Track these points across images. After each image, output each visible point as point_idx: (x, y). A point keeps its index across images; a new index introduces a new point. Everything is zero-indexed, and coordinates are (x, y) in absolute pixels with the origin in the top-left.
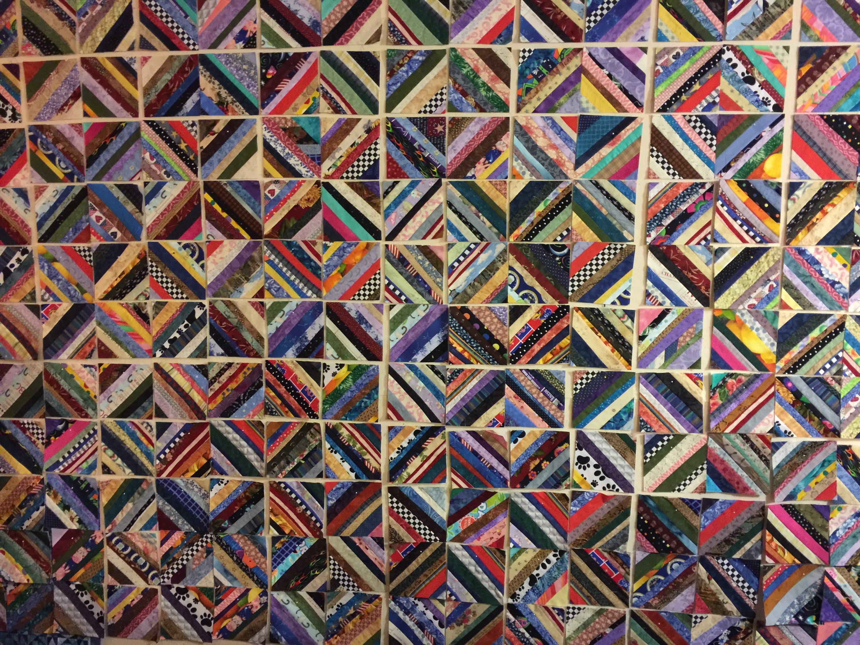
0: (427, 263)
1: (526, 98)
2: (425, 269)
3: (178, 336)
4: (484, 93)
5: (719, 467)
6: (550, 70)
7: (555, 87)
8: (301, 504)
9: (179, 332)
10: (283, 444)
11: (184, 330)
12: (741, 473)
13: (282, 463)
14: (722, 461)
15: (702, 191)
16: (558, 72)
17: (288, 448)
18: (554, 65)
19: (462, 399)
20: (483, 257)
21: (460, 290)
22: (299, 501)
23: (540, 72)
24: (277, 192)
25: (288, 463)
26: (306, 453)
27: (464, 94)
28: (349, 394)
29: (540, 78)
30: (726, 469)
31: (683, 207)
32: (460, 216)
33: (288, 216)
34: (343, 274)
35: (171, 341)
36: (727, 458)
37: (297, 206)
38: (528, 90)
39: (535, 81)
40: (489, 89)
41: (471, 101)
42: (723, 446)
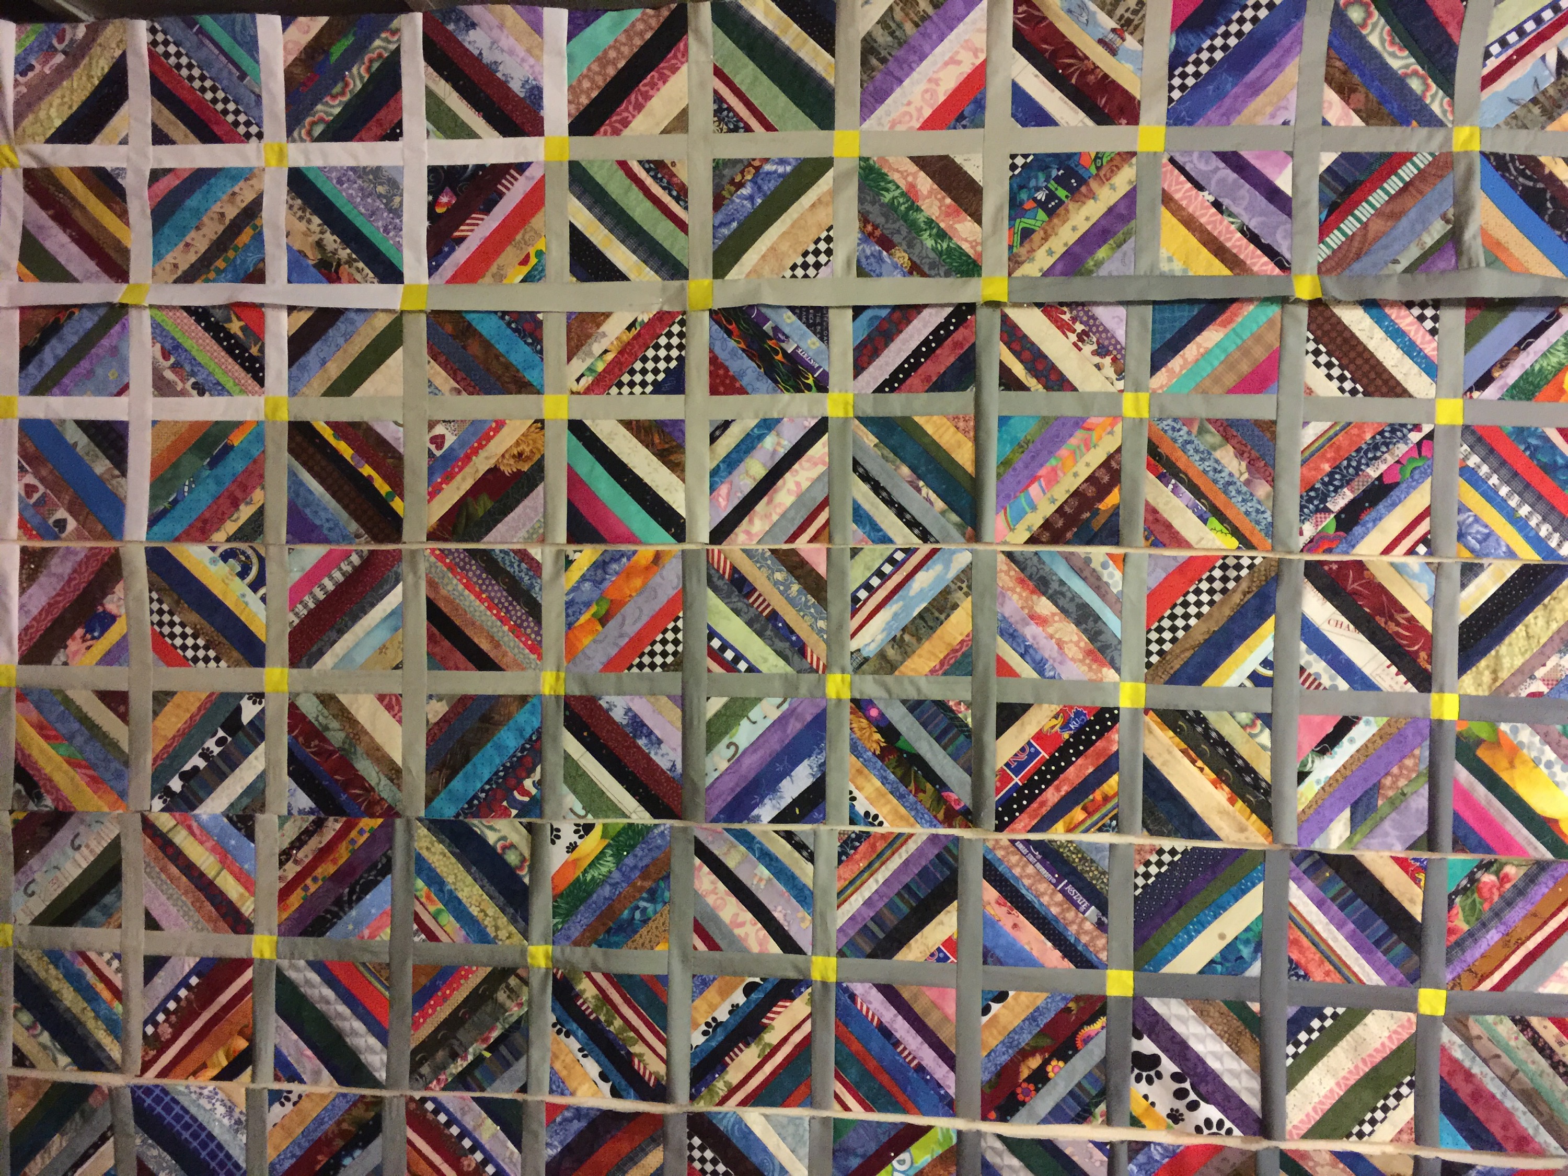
0: (796, 587)
1: (1023, 251)
2: (791, 601)
3: (202, 764)
4: (930, 243)
5: (1464, 1092)
6: (1073, 192)
7: (1084, 227)
8: (473, 1149)
9: (206, 755)
10: (443, 1012)
11: (216, 750)
12: (1512, 1103)
13: (441, 1055)
14: (1469, 1076)
15: (1415, 437)
16: (1092, 195)
17: (453, 1023)
18: (1082, 181)
19: (868, 903)
20: (923, 580)
21: (870, 651)
22: (467, 1141)
23: (1051, 196)
24: (450, 440)
25: (454, 1056)
26: (495, 1034)
27: (887, 244)
28: (606, 891)
29: (1052, 207)
30: (1480, 1094)
31: (1373, 472)
32: (877, 488)
33: (474, 492)
34: (603, 620)
35: (184, 776)
36: (1477, 1068)
37: (494, 471)
38: (1027, 234)
39: (1042, 215)
40: (942, 235)
41: (901, 257)
42: (1469, 1040)
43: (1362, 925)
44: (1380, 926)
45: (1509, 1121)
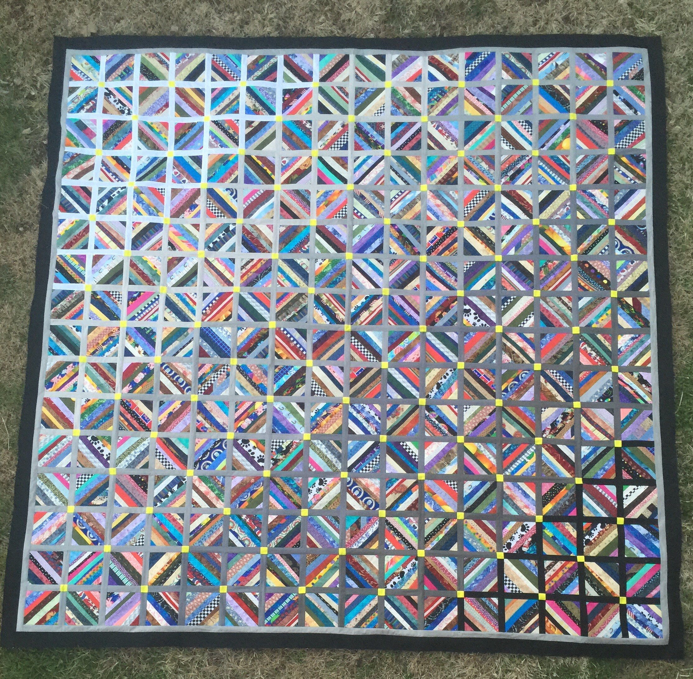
0: (376, 198)
1: (431, 110)
2: (375, 201)
3: (218, 240)
4: (408, 108)
5: (546, 315)
6: (443, 96)
7: (446, 104)
8: (293, 341)
9: (219, 238)
10: (285, 304)
11: (223, 237)
12: (558, 317)
14: (547, 311)
16: (448, 96)
17: (288, 306)
18: (445, 93)
20: (409, 196)
22: (292, 339)
23: (438, 97)
24: (287, 162)
25: (288, 314)
26: (299, 309)
27: (398, 107)
28: (329, 274)
29: (438, 100)
30: (550, 315)
31: (518, 166)
32: (396, 173)
34: (327, 206)
35: (214, 243)
36: (550, 309)
37: (299, 169)
38: (432, 106)
39: (436, 102)
40: (411, 106)
41: (401, 111)
42: (547, 303)
43: (519, 276)
44: (524, 277)
45: (557, 321)
